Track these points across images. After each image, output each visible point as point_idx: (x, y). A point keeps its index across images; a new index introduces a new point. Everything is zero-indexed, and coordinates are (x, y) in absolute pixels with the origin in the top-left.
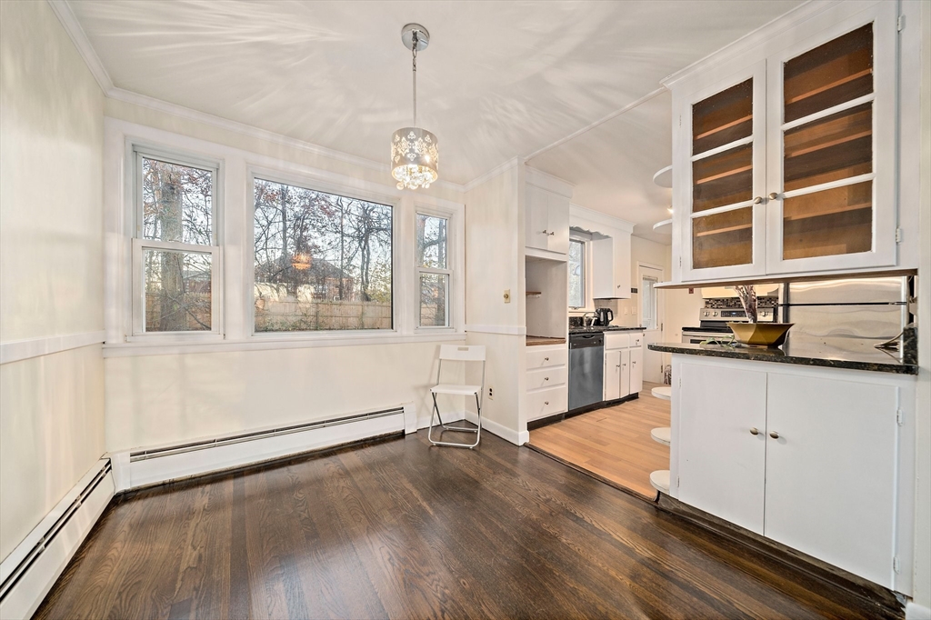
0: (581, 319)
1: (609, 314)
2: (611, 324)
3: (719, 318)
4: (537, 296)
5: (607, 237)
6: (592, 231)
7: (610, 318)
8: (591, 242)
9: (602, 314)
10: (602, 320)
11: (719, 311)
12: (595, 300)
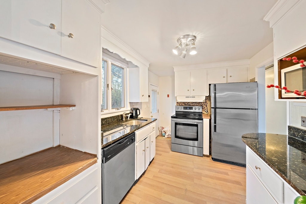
0: (122, 116)
1: (138, 111)
2: (139, 116)
3: (183, 110)
4: (71, 109)
5: (137, 66)
6: (128, 60)
7: (138, 113)
8: (128, 69)
9: (134, 111)
10: (134, 115)
11: (183, 107)
12: (130, 103)
